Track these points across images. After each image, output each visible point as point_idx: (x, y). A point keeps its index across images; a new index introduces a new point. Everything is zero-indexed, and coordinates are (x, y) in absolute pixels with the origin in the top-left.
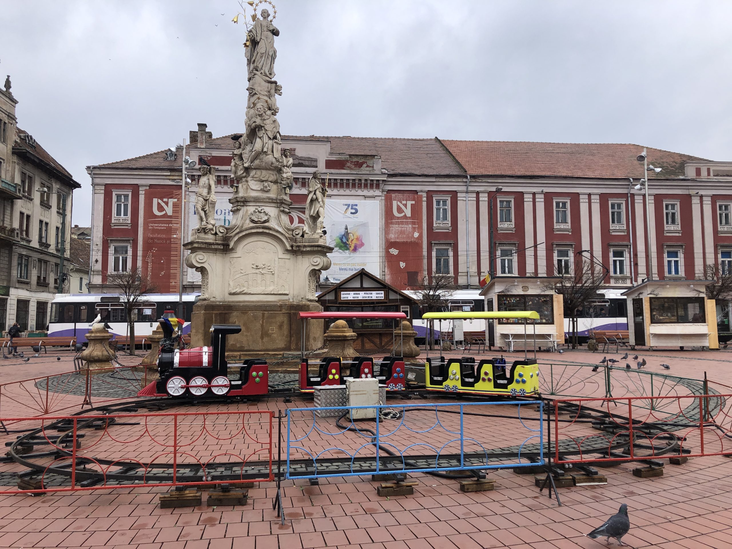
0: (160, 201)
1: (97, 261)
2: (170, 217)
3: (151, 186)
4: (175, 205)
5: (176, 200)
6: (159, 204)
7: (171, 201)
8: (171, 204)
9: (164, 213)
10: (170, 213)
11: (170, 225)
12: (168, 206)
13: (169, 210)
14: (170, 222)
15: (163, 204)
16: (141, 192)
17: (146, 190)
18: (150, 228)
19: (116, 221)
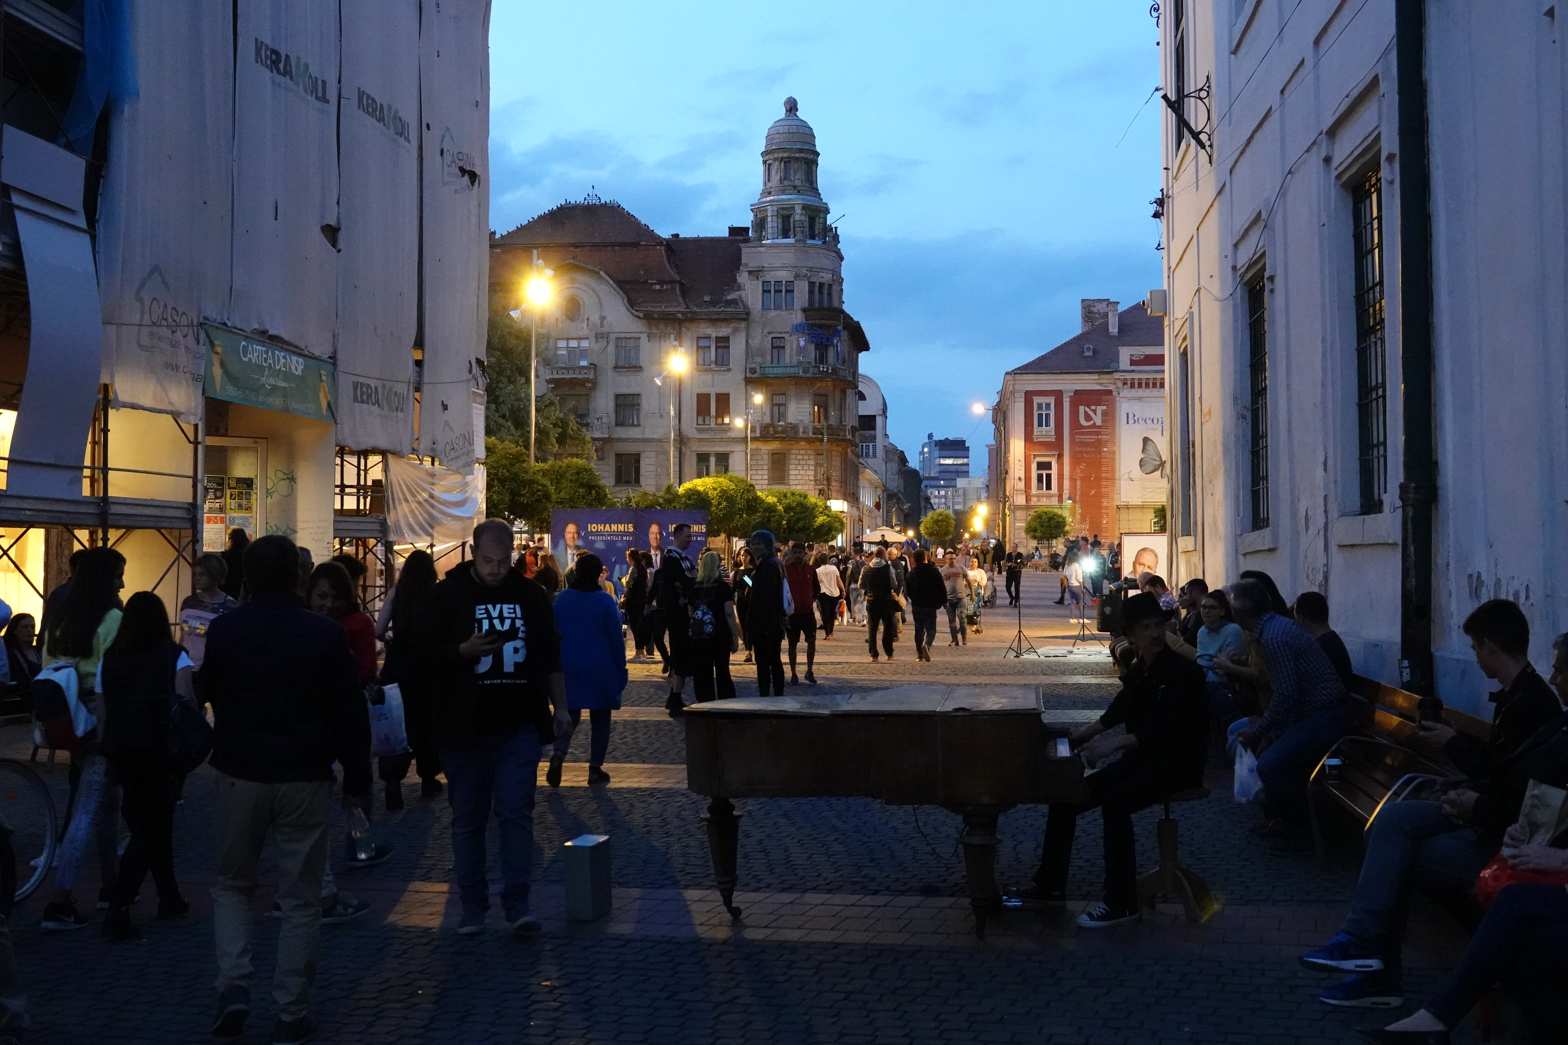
0: (1087, 409)
1: (1020, 479)
2: (1099, 427)
3: (1077, 392)
4: (1104, 414)
5: (1105, 407)
6: (1086, 412)
7: (1100, 409)
8: (1099, 412)
9: (1092, 422)
10: (1099, 422)
11: (1099, 437)
12: (1095, 414)
13: (1098, 420)
14: (1099, 433)
15: (1091, 413)
16: (1065, 399)
17: (1070, 397)
18: (1077, 440)
19: (1038, 433)
